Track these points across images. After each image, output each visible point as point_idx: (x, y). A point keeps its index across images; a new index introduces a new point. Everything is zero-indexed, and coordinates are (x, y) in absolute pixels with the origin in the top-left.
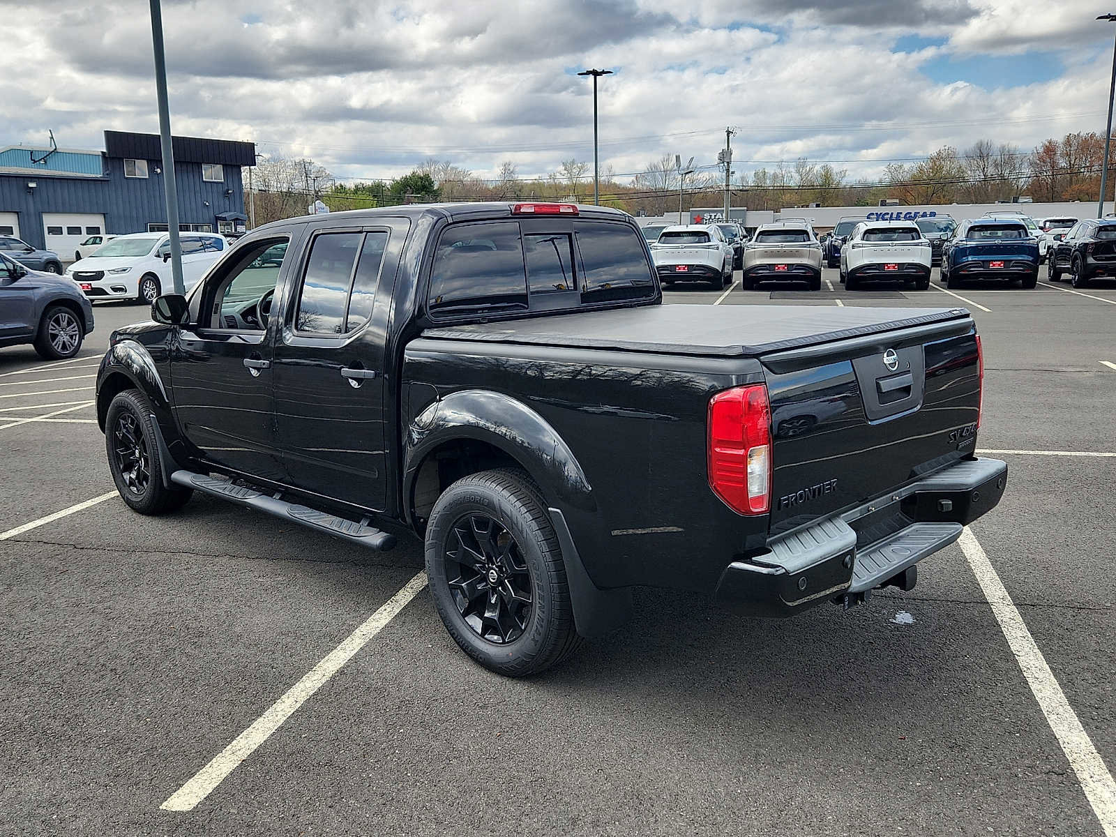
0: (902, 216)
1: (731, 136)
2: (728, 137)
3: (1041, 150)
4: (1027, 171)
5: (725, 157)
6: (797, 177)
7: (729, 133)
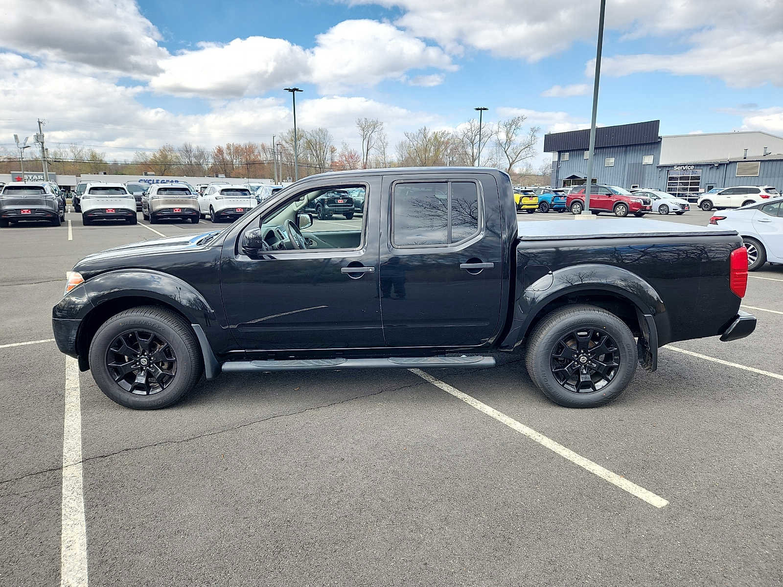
0: (160, 182)
1: (41, 125)
2: (40, 125)
3: (216, 151)
4: (211, 161)
5: (39, 139)
6: (72, 155)
7: (39, 123)
